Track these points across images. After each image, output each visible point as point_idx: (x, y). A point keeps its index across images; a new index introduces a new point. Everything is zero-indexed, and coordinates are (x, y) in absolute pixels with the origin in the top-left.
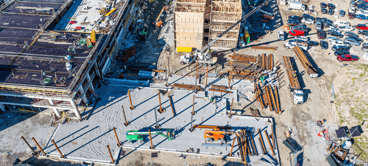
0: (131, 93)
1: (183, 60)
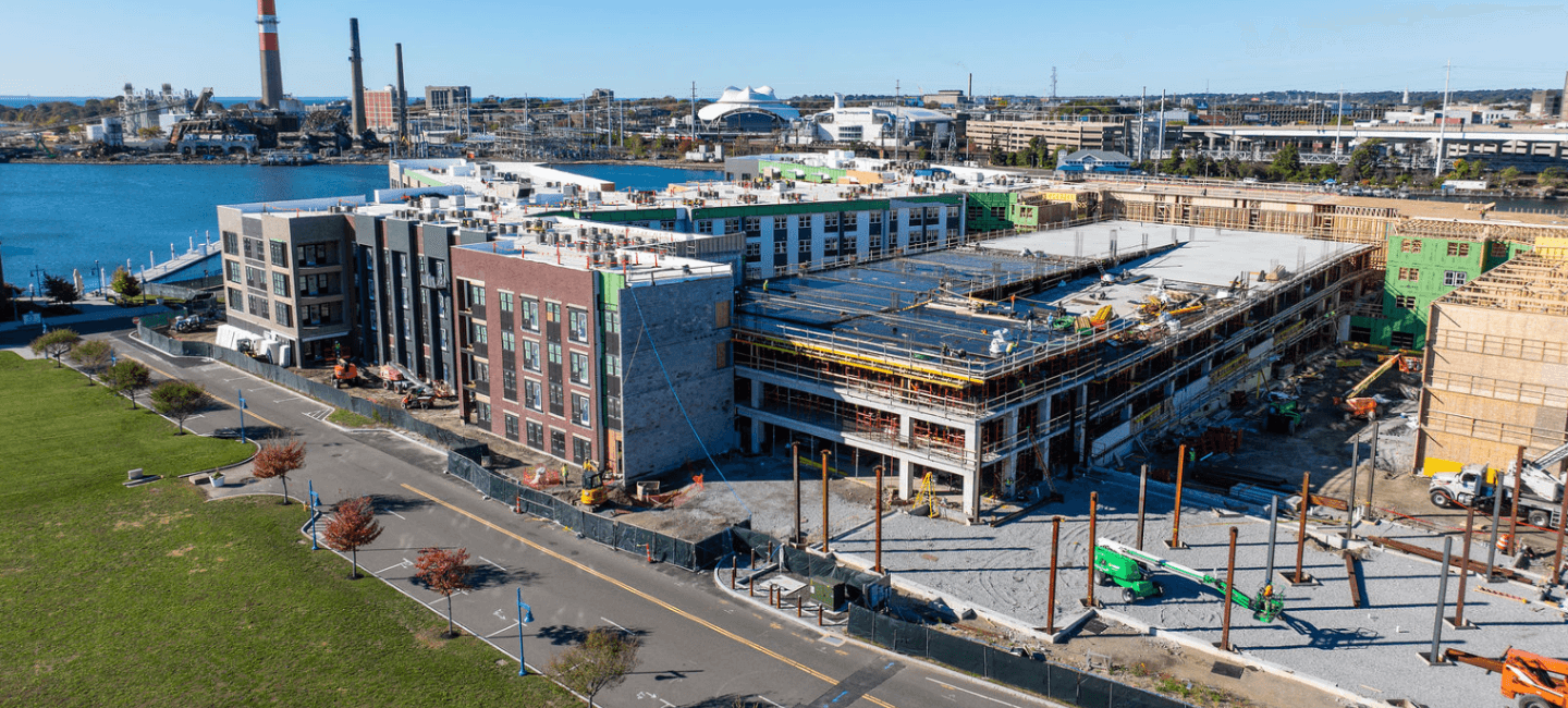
0: (1184, 516)
1: (1448, 486)
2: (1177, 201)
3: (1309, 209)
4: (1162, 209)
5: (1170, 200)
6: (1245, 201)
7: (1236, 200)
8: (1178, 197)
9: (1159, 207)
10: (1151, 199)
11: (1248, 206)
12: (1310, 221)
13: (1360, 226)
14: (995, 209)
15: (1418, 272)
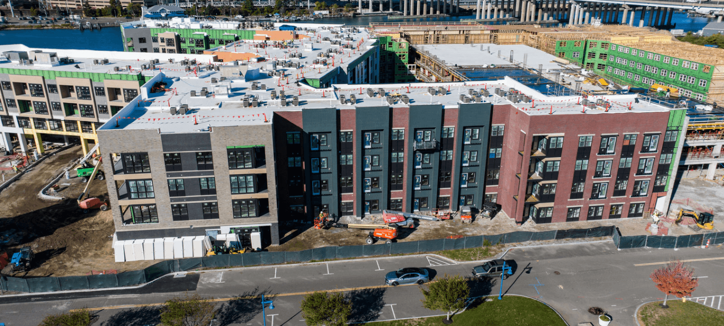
2: (434, 33)
3: (489, 32)
4: (427, 37)
5: (431, 33)
6: (464, 31)
7: (460, 31)
8: (435, 31)
10: (423, 33)
11: (465, 33)
12: (489, 37)
13: (507, 37)
14: (381, 45)
15: (565, 54)
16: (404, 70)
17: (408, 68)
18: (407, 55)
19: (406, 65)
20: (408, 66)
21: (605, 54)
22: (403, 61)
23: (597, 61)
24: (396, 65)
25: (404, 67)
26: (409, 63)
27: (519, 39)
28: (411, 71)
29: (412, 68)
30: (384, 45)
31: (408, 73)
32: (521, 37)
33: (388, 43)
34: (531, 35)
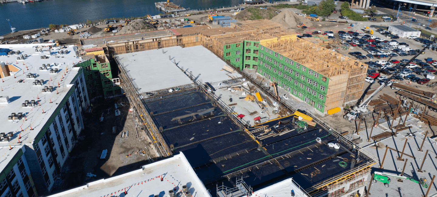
2: (133, 43)
3: (175, 37)
4: (128, 47)
5: (131, 43)
7: (153, 39)
8: (133, 42)
9: (127, 46)
10: (124, 44)
11: (157, 40)
12: (176, 41)
13: (189, 39)
14: (87, 67)
15: (230, 53)
16: (110, 83)
17: (113, 81)
18: (110, 72)
19: (111, 80)
20: (113, 80)
21: (257, 51)
22: (108, 77)
23: (252, 55)
24: (102, 81)
25: (110, 81)
26: (113, 78)
27: (198, 40)
28: (116, 83)
29: (116, 81)
30: (89, 66)
31: (114, 85)
32: (199, 38)
33: (92, 65)
34: (206, 37)
